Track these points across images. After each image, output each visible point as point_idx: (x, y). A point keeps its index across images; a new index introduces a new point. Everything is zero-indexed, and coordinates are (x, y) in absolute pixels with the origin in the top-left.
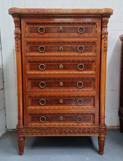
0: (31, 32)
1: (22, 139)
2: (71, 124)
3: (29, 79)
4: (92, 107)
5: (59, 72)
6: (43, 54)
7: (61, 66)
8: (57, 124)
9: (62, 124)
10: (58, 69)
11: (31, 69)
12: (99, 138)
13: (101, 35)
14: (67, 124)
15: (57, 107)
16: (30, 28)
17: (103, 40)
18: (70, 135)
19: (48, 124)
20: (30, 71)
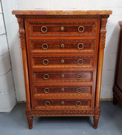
0: (34, 31)
1: (31, 118)
2: (71, 107)
3: (35, 72)
4: (90, 94)
5: (61, 66)
6: (46, 51)
7: (63, 61)
8: (59, 107)
9: (63, 107)
10: (60, 63)
11: (36, 64)
12: (94, 117)
13: (100, 34)
14: (67, 107)
15: (59, 94)
16: (33, 27)
17: (101, 39)
18: (70, 116)
19: (52, 107)
20: (35, 65)
